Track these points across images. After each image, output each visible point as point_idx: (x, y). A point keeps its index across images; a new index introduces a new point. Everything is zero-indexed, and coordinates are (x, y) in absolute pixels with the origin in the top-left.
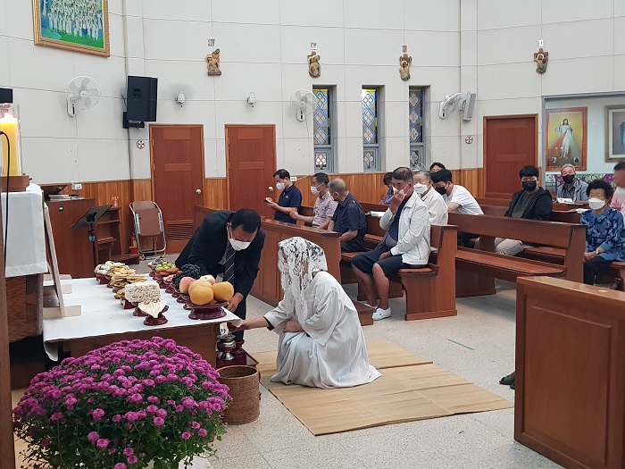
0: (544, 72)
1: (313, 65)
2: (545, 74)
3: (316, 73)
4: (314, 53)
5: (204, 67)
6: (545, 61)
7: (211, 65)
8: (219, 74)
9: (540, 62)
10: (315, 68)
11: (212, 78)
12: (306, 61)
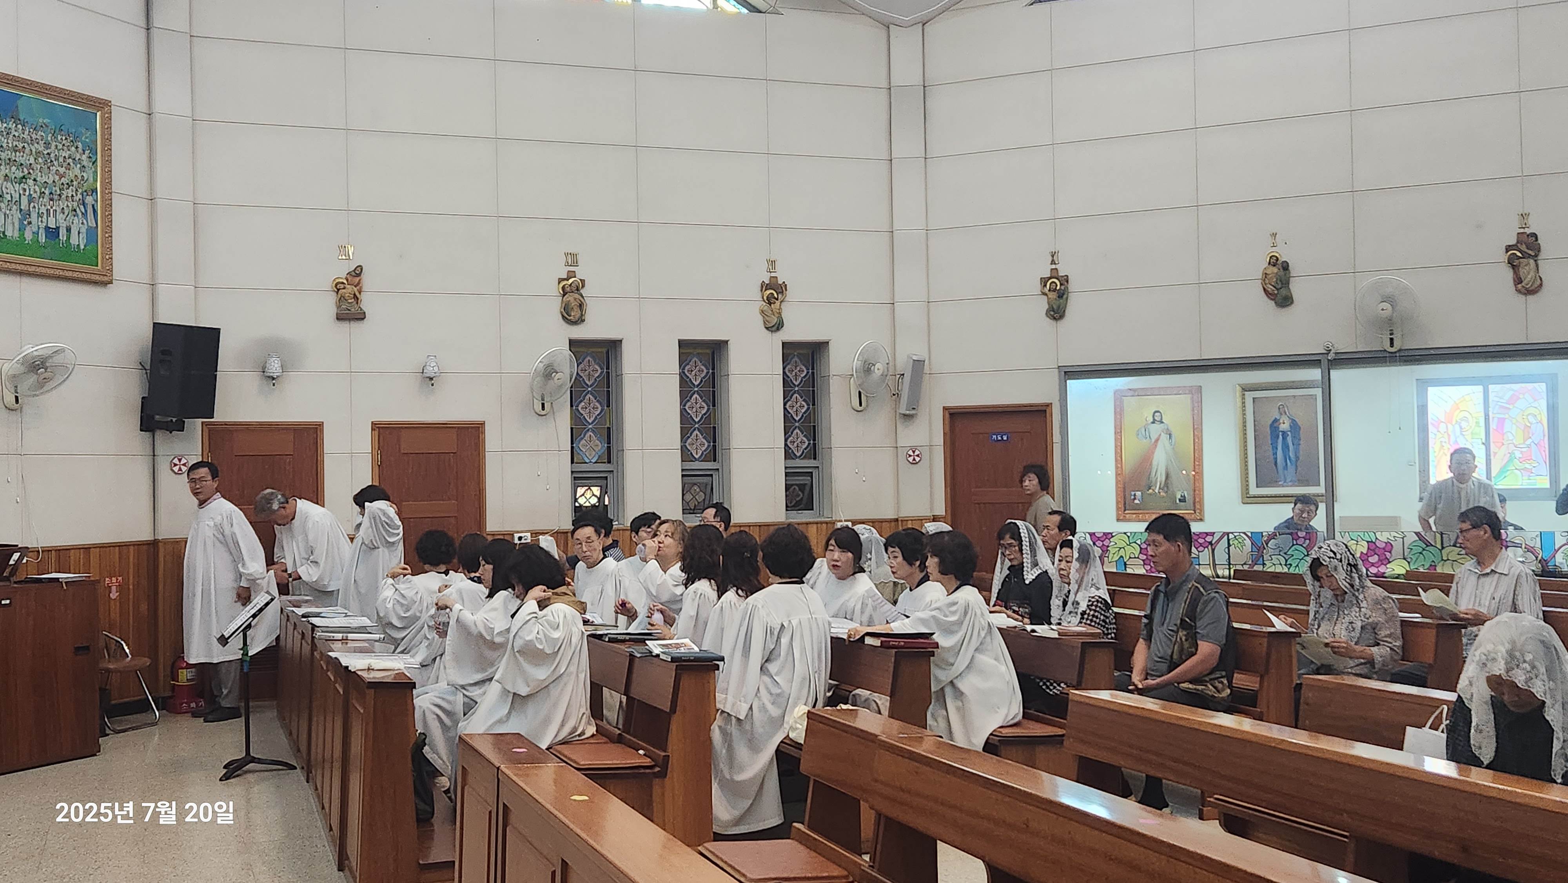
0: (1062, 317)
1: (569, 298)
2: (1061, 323)
3: (575, 314)
4: (571, 275)
5: (329, 304)
6: (1062, 294)
7: (342, 299)
8: (361, 317)
9: (1053, 295)
10: (574, 304)
11: (345, 325)
12: (556, 290)
